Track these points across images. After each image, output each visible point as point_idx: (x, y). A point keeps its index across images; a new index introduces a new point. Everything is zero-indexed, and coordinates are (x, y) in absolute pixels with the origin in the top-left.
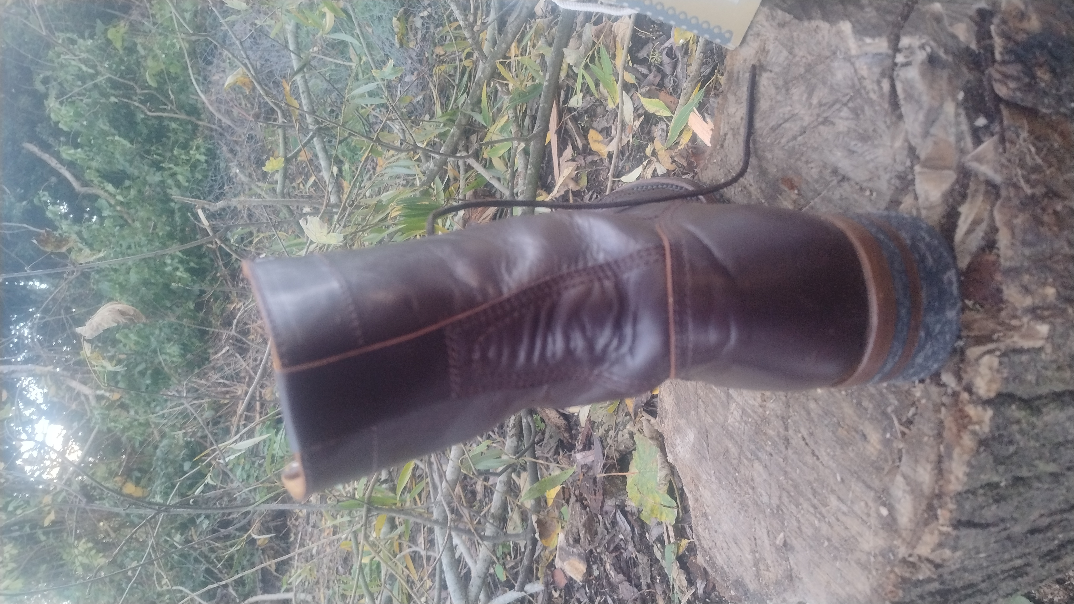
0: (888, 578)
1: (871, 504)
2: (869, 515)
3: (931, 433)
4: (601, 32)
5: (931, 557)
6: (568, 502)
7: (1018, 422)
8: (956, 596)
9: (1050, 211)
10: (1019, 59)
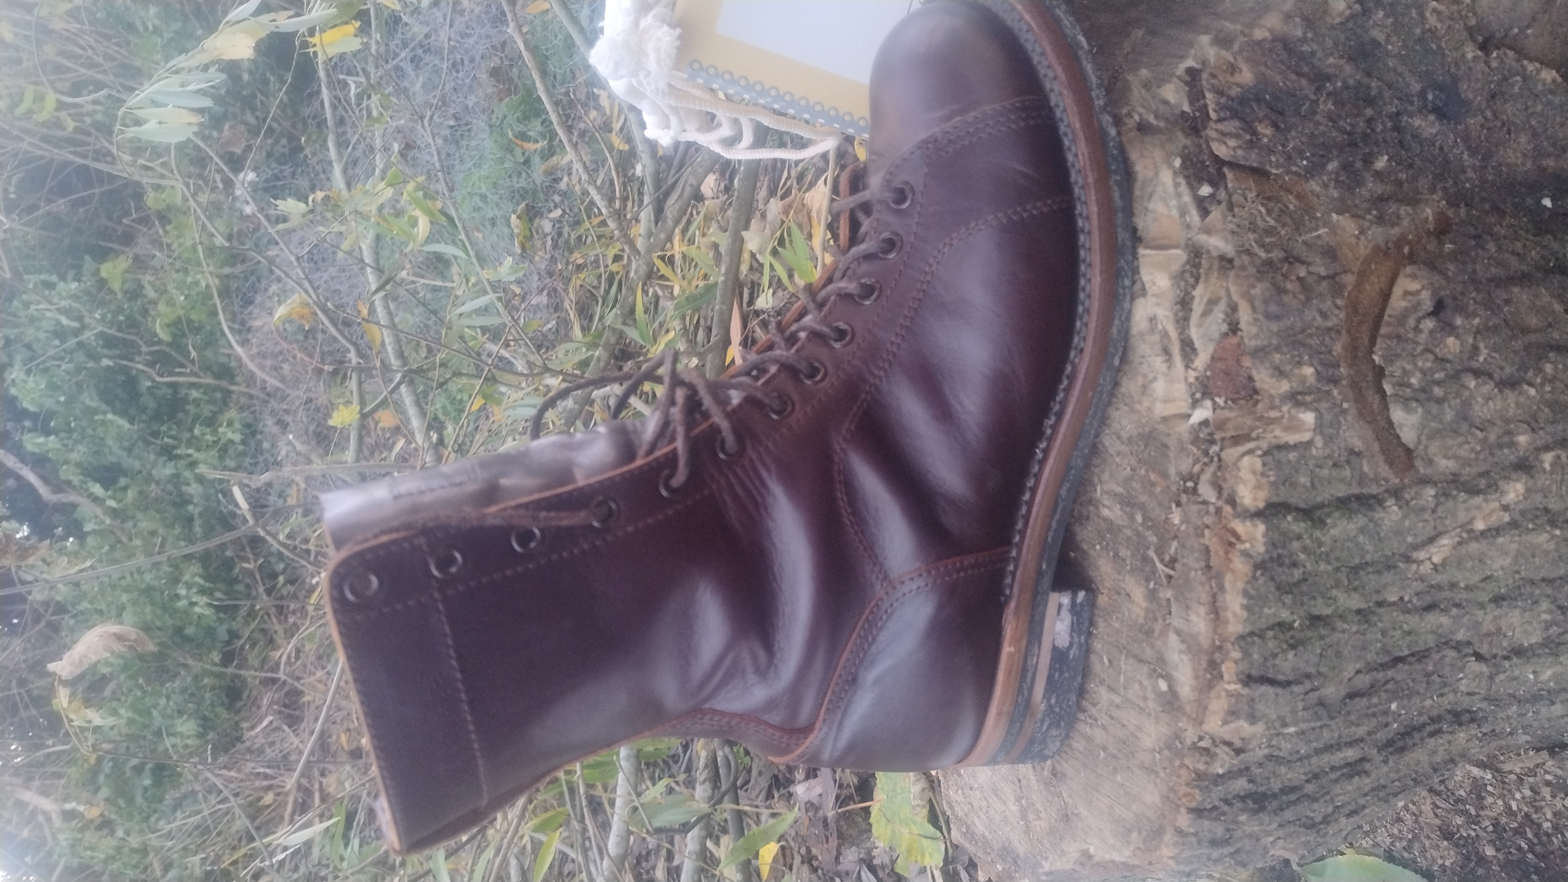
0: (1179, 776)
1: (1146, 683)
2: (1145, 698)
3: (1197, 566)
4: (790, 206)
5: (1227, 737)
6: (791, 869)
7: (1299, 537)
8: (1275, 804)
9: (1294, 278)
10: (1235, 115)
